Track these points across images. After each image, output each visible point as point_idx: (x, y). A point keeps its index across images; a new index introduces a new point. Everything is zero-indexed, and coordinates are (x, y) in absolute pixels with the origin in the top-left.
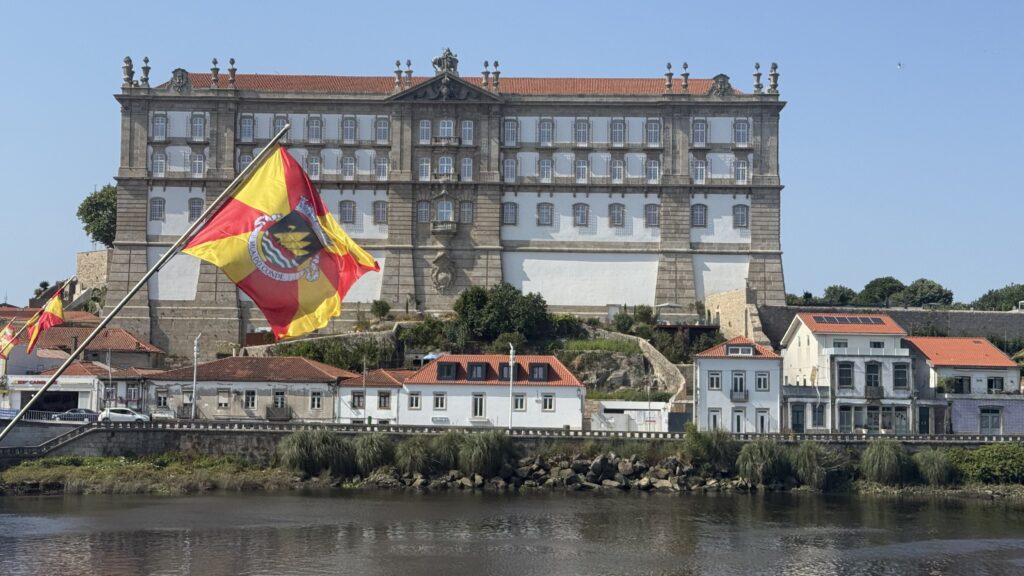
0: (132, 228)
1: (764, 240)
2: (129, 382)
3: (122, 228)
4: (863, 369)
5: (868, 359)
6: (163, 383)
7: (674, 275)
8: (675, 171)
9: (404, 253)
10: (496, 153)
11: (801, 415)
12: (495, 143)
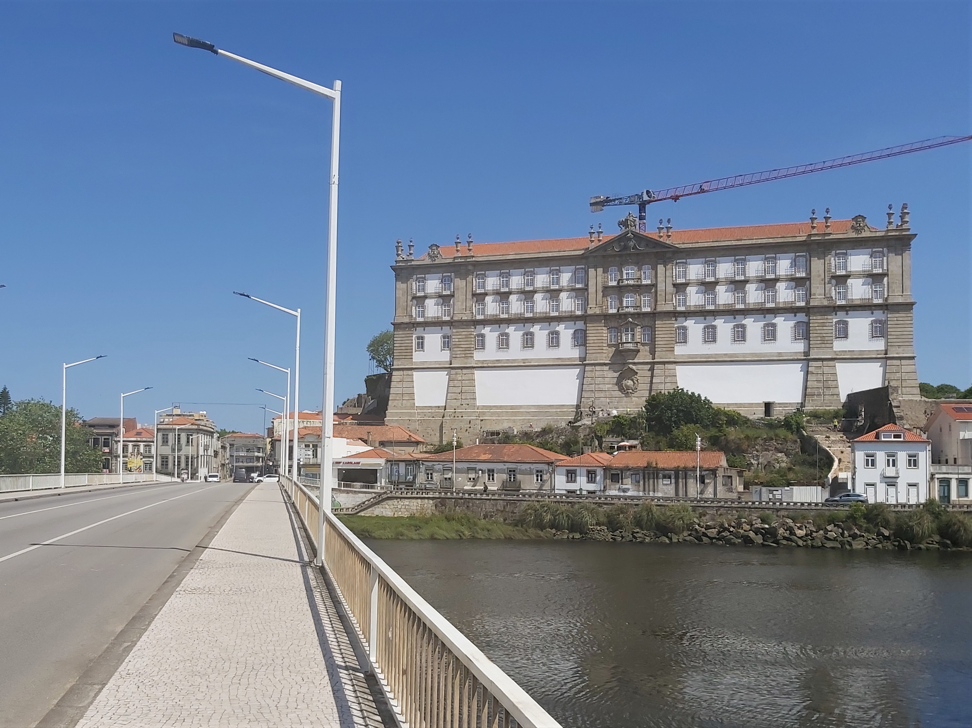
0: (403, 357)
1: (901, 346)
2: (407, 463)
3: (397, 357)
6: (430, 464)
7: (820, 377)
8: (820, 295)
9: (598, 368)
10: (670, 289)
11: (946, 488)
12: (669, 281)
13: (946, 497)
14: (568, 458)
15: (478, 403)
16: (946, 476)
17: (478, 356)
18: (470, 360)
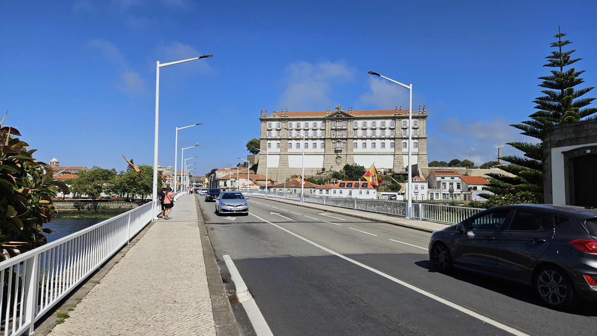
0: (263, 150)
1: (422, 151)
4: (449, 184)
5: (450, 182)
7: (398, 160)
8: (398, 134)
9: (329, 155)
10: (352, 130)
11: (432, 196)
12: (352, 128)
13: (432, 199)
14: (319, 186)
15: (290, 167)
16: (432, 192)
17: (290, 150)
18: (287, 152)
